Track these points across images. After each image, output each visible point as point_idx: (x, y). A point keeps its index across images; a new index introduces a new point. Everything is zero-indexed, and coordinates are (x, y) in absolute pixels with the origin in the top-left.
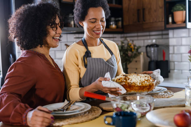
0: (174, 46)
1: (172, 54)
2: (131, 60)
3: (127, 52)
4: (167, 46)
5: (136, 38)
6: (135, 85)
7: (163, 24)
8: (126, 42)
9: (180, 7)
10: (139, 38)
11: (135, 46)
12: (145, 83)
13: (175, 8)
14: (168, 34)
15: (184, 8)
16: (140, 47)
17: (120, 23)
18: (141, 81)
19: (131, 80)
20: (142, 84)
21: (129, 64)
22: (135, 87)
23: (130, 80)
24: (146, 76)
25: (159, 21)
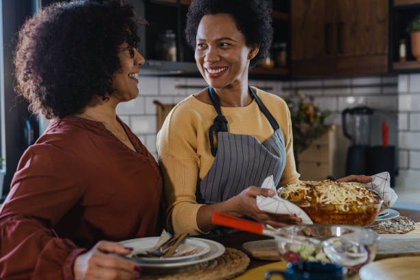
0: (409, 113)
1: (404, 131)
2: (308, 142)
3: (299, 123)
4: (394, 113)
5: (319, 92)
6: (335, 210)
7: (385, 60)
8: (296, 100)
10: (327, 92)
11: (316, 110)
12: (359, 207)
13: (415, 25)
14: (396, 85)
16: (328, 113)
17: (283, 56)
18: (348, 201)
19: (325, 198)
20: (351, 210)
21: (301, 151)
22: (334, 214)
23: (322, 197)
24: (358, 190)
25: (377, 54)
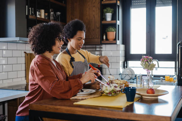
7: (99, 40)
9: (113, 29)
13: (109, 30)
14: (102, 48)
15: (115, 30)
